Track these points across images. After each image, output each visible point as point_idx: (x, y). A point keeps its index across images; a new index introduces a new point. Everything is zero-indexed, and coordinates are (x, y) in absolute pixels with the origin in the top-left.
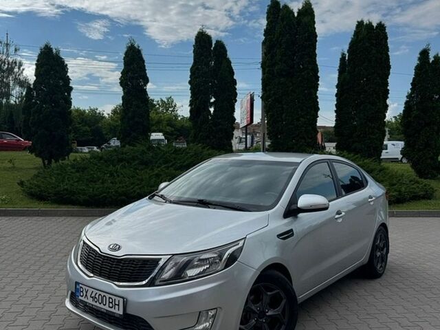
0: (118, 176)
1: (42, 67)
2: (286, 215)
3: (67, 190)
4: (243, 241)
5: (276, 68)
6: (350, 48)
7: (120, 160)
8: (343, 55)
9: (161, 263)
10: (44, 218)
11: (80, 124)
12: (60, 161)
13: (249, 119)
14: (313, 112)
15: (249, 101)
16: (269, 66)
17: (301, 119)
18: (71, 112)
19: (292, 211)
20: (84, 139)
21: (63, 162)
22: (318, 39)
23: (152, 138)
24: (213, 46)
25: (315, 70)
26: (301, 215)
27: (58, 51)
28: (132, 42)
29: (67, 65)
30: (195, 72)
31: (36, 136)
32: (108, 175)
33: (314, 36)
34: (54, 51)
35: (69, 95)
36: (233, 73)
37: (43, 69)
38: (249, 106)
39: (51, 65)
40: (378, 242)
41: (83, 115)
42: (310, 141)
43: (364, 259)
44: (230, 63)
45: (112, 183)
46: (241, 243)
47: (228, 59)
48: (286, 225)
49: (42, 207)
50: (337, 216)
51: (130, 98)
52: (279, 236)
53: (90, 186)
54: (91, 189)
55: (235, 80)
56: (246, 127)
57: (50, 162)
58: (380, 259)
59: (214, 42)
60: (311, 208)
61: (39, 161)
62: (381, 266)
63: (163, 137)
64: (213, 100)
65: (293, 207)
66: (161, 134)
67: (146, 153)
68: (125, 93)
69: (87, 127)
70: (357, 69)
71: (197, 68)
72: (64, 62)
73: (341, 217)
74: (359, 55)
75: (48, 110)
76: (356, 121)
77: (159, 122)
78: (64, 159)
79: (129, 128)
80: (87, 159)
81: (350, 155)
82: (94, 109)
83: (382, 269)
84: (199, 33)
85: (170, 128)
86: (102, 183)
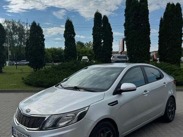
0: (61, 75)
2: (114, 94)
3: (40, 81)
4: (88, 107)
5: (130, 26)
6: (164, 15)
8: (162, 18)
10: (30, 93)
11: (55, 54)
12: (41, 69)
13: (122, 49)
14: (148, 45)
15: (122, 41)
16: (127, 25)
17: (142, 48)
18: (44, 49)
20: (56, 60)
21: (42, 70)
22: (149, 12)
23: (83, 58)
24: (102, 18)
25: (148, 26)
26: (123, 93)
27: (39, 24)
28: (68, 18)
29: (42, 30)
30: (94, 29)
31: (30, 59)
32: (57, 75)
33: (147, 12)
34: (37, 24)
35: (44, 42)
36: (111, 30)
37: (32, 32)
38: (122, 43)
39: (36, 30)
40: (170, 105)
41: (56, 50)
42: (147, 57)
43: (162, 113)
44: (110, 25)
45: (58, 78)
47: (109, 23)
49: (30, 88)
50: (145, 93)
51: (68, 42)
52: (109, 104)
53: (49, 79)
54: (49, 81)
55: (112, 32)
56: (121, 52)
57: (36, 70)
58: (171, 113)
59: (103, 16)
60: (127, 90)
61: (32, 69)
62: (172, 117)
63: (87, 58)
64: (102, 41)
65: (119, 89)
66: (86, 57)
67: (73, 65)
68: (65, 40)
69: (57, 55)
70: (167, 25)
71: (95, 28)
72: (41, 28)
73: (147, 93)
74: (168, 18)
75: (35, 48)
76: (168, 48)
77: (86, 52)
78: (42, 68)
79: (67, 55)
80: (50, 68)
81: (165, 63)
82: (60, 48)
83: (171, 118)
84: (96, 13)
85: (90, 54)
86: (55, 78)
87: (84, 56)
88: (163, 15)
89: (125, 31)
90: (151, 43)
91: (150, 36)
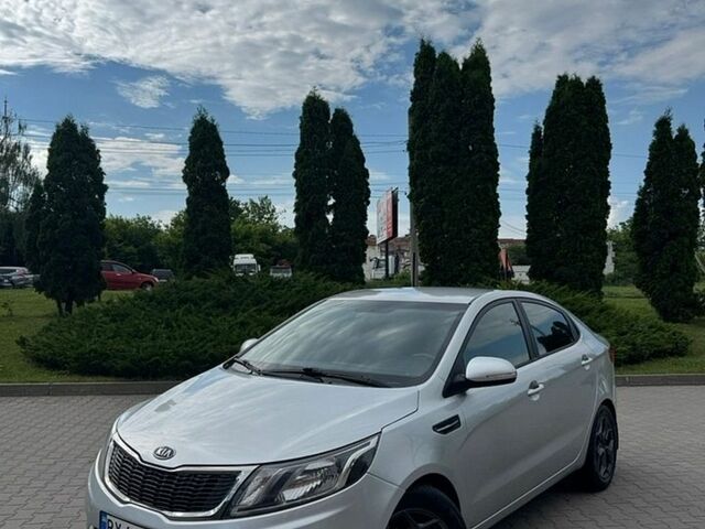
0: (179, 326)
1: (58, 155)
2: (447, 392)
3: (95, 351)
4: (377, 438)
5: (431, 150)
6: (546, 117)
7: (183, 301)
8: (537, 127)
9: (241, 479)
10: (57, 398)
11: (120, 242)
12: (86, 305)
13: (391, 230)
14: (491, 218)
15: (390, 202)
16: (419, 148)
17: (473, 230)
18: (105, 223)
19: (457, 385)
21: (91, 305)
23: (236, 262)
24: (331, 117)
25: (493, 152)
26: (471, 391)
27: (86, 129)
28: (203, 113)
29: (98, 151)
30: (301, 157)
31: (48, 263)
32: (163, 326)
33: (487, 102)
34: (79, 129)
35: (102, 198)
36: (363, 160)
37: (61, 158)
38: (390, 209)
39: (73, 149)
40: (600, 431)
41: (126, 228)
42: (488, 264)
43: (578, 459)
44: (358, 143)
45: (169, 338)
46: (373, 442)
47: (355, 137)
48: (447, 408)
49: (55, 380)
50: (531, 391)
51: (199, 200)
52: (435, 428)
53: (134, 344)
54: (135, 350)
55: (367, 170)
56: (386, 242)
57: (69, 307)
58: (604, 458)
59: (332, 112)
60: (488, 379)
62: (606, 471)
63: (254, 261)
64: (331, 202)
65: (459, 378)
66: (251, 256)
67: (224, 288)
68: (190, 193)
69: (131, 247)
70: (558, 151)
71: (307, 153)
72: (94, 146)
73: (537, 393)
74: (561, 129)
75: (69, 222)
76: (561, 232)
77: (247, 237)
78: (92, 301)
79: (197, 249)
80: (129, 299)
81: (551, 287)
82: (144, 219)
83: (607, 475)
84: (309, 98)
85: (265, 245)
86: (153, 339)
87: (240, 252)
88: (544, 118)
89: (410, 168)
90: (500, 214)
91: (498, 187)
